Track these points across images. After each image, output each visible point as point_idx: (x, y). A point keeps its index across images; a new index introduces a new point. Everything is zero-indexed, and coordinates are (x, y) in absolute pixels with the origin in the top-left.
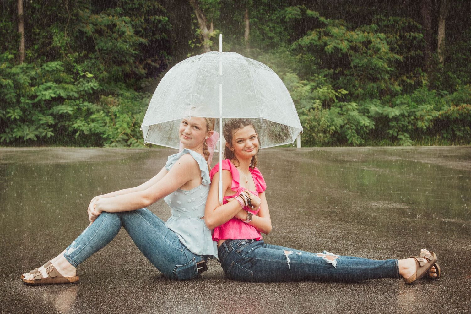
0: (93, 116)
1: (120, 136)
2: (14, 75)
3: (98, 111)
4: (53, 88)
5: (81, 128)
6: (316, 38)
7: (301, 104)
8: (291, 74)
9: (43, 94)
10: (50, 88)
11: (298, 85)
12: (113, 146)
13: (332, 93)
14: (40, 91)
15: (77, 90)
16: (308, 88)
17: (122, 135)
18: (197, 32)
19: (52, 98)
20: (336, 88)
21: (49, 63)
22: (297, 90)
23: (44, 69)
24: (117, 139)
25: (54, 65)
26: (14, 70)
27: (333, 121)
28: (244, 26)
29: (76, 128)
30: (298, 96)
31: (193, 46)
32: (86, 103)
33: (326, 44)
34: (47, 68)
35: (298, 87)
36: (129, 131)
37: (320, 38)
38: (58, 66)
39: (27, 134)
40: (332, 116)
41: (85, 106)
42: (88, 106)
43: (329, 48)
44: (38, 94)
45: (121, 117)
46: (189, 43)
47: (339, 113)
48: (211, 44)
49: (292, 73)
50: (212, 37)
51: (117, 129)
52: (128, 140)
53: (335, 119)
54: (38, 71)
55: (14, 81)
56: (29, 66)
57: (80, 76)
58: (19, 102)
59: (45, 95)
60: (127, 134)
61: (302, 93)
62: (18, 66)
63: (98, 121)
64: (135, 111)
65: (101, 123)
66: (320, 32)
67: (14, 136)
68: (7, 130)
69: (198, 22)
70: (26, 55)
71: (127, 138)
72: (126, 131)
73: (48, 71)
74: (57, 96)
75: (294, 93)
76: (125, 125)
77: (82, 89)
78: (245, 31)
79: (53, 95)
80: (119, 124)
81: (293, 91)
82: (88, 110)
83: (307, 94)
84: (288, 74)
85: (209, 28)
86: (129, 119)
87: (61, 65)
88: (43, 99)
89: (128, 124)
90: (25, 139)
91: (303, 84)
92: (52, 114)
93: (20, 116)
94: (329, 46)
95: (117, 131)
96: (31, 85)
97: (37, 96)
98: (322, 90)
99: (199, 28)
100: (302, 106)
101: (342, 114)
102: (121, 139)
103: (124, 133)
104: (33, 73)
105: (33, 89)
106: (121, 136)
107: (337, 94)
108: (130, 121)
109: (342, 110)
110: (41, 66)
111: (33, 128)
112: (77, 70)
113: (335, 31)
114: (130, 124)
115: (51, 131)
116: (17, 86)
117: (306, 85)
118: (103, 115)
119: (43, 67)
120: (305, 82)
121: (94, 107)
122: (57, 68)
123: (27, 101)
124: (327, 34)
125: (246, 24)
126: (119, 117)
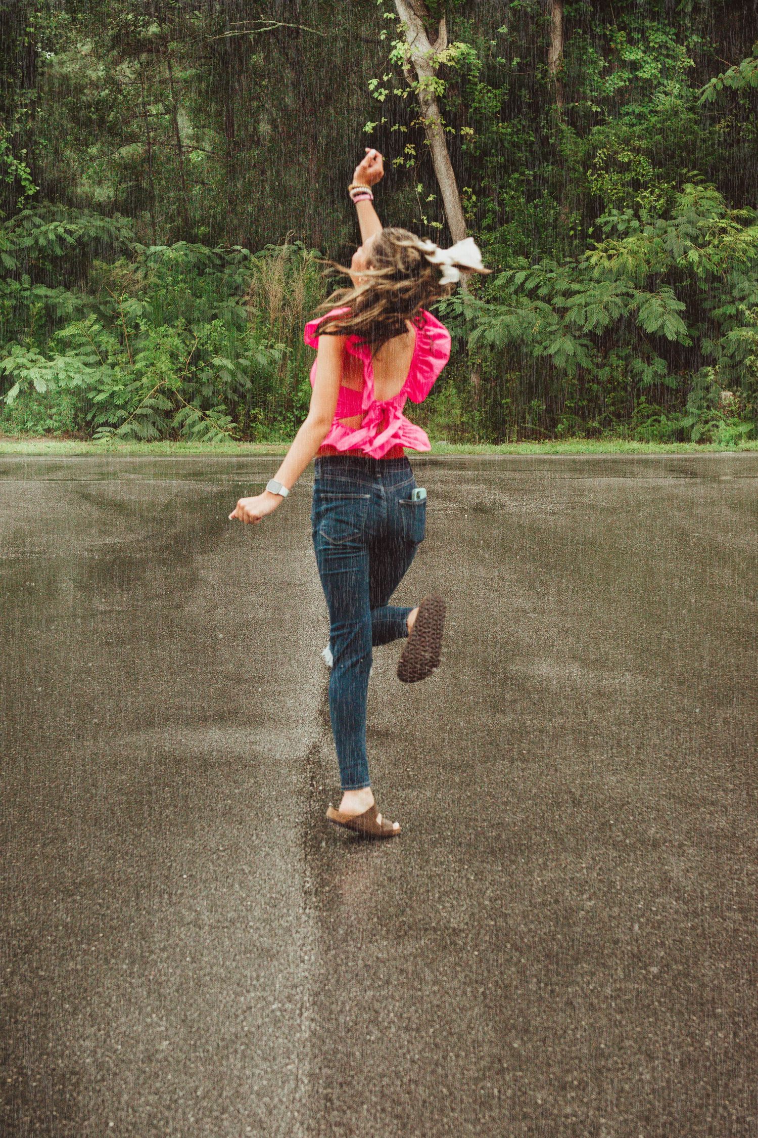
0: (67, 332)
1: (147, 401)
3: (80, 313)
5: (24, 373)
7: (733, 286)
8: (700, 188)
11: (723, 223)
12: (125, 437)
15: (13, 247)
17: (152, 397)
18: (394, 52)
22: (721, 241)
24: (139, 411)
28: (546, 30)
29: (7, 373)
30: (722, 261)
31: (382, 98)
32: (42, 290)
35: (723, 231)
36: (174, 382)
41: (38, 297)
42: (46, 297)
45: (152, 334)
46: (372, 87)
48: (441, 90)
49: (702, 182)
50: (442, 65)
51: (139, 375)
52: (169, 414)
57: (28, 197)
60: (169, 394)
61: (734, 251)
63: (81, 345)
65: (86, 354)
69: (397, 20)
71: (169, 405)
72: (167, 383)
75: (710, 250)
76: (164, 364)
77: (28, 242)
78: (549, 44)
80: (146, 358)
81: (706, 244)
82: (50, 310)
84: (689, 188)
85: (432, 35)
86: (177, 341)
89: (173, 356)
91: (737, 219)
95: (138, 384)
99: (401, 36)
100: (735, 293)
102: (150, 411)
103: (162, 391)
106: (152, 401)
108: (181, 346)
112: (18, 180)
114: (181, 359)
117: (748, 222)
118: (96, 327)
120: (744, 212)
121: (68, 301)
125: (550, 23)
126: (147, 335)
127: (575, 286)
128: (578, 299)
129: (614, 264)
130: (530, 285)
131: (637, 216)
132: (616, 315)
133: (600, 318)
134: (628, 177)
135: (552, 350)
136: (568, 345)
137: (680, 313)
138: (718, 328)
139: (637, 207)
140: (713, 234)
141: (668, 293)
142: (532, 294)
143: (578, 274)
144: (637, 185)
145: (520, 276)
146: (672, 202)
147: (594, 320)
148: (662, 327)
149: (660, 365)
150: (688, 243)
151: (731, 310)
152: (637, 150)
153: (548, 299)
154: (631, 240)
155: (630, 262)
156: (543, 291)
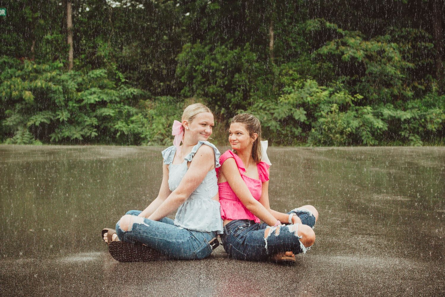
0: (134, 118)
1: (156, 136)
2: (63, 81)
3: (137, 114)
4: (97, 93)
5: (121, 129)
6: (334, 47)
7: (320, 107)
8: (312, 81)
9: (88, 99)
10: (95, 93)
11: (317, 90)
12: (149, 145)
13: (349, 98)
14: (86, 96)
15: (118, 95)
16: (326, 93)
17: (158, 135)
19: (96, 101)
20: (353, 93)
21: (94, 71)
22: (316, 95)
23: (90, 76)
24: (154, 139)
25: (99, 72)
26: (64, 77)
27: (348, 123)
28: (269, 38)
29: (117, 129)
30: (317, 100)
32: (126, 107)
33: (343, 53)
34: (92, 76)
35: (318, 92)
36: (163, 132)
37: (337, 48)
38: (102, 74)
39: (74, 134)
40: (349, 119)
41: (125, 109)
42: (127, 109)
43: (346, 57)
44: (84, 98)
45: (157, 118)
47: (355, 116)
49: (312, 79)
51: (153, 130)
52: (163, 140)
53: (351, 121)
54: (85, 78)
55: (64, 87)
56: (77, 73)
57: (122, 82)
58: (66, 105)
59: (90, 99)
60: (162, 135)
61: (320, 98)
62: (67, 73)
63: (137, 122)
64: (169, 114)
65: (139, 124)
66: (337, 42)
67: (62, 135)
68: (56, 130)
70: (74, 63)
71: (162, 138)
72: (161, 132)
73: (93, 78)
74: (100, 100)
75: (313, 97)
76: (161, 127)
77: (123, 94)
78: (270, 41)
79: (97, 100)
80: (155, 125)
81: (312, 96)
82: (129, 112)
83: (325, 98)
84: (308, 80)
86: (164, 121)
87: (105, 73)
88: (89, 102)
89: (163, 125)
90: (72, 139)
91: (321, 89)
92: (96, 117)
93: (68, 118)
94: (345, 55)
95: (153, 132)
96: (78, 90)
97: (83, 100)
98: (339, 95)
100: (321, 109)
101: (358, 117)
102: (156, 139)
103: (160, 134)
104: (80, 79)
105: (79, 94)
107: (353, 99)
109: (357, 113)
110: (87, 73)
111: (79, 129)
112: (119, 77)
113: (351, 41)
114: (165, 126)
115: (95, 131)
116: (66, 91)
117: (324, 90)
118: (141, 117)
119: (89, 74)
120: (324, 87)
121: (133, 110)
122: (101, 75)
123: (74, 105)
124: (344, 44)
125: (270, 36)
126: (156, 119)
127: (276, 107)
128: (277, 110)
129: (287, 101)
130: (264, 107)
131: (293, 88)
132: (287, 115)
133: (283, 115)
134: (291, 78)
135: (269, 125)
136: (274, 123)
137: (305, 115)
138: (315, 119)
139: (293, 86)
140: (314, 93)
141: (301, 109)
142: (265, 109)
143: (277, 104)
144: (294, 80)
145: (261, 105)
146: (303, 85)
147: (281, 116)
148: (300, 118)
149: (300, 130)
150: (308, 95)
151: (319, 114)
152: (294, 71)
153: (268, 111)
154: (292, 95)
155: (292, 101)
156: (268, 108)
